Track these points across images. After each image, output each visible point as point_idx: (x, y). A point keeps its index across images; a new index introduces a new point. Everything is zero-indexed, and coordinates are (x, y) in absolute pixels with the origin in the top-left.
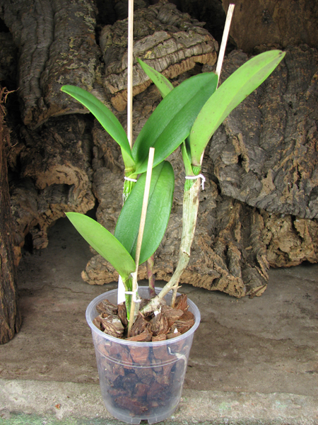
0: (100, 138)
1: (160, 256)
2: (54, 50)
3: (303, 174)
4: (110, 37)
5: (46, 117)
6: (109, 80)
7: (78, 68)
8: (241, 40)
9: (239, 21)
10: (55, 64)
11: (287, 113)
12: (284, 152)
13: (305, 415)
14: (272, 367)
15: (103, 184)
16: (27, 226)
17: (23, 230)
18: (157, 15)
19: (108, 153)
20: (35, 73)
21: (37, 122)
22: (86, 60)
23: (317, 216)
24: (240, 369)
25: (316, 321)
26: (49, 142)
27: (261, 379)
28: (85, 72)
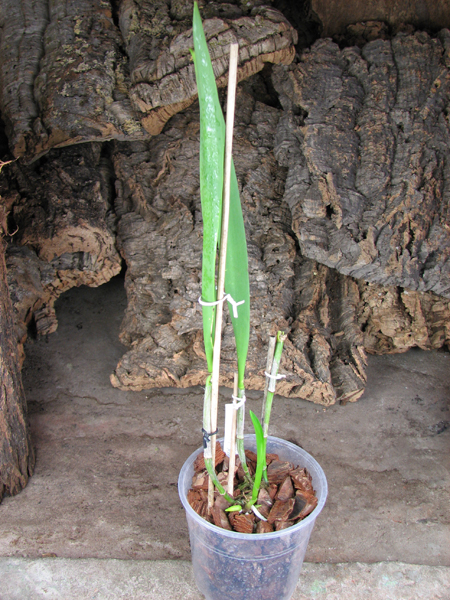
0: (124, 169)
2: (50, 40)
3: (418, 233)
4: (134, 16)
5: (46, 147)
6: (138, 92)
7: (89, 71)
8: (328, 16)
10: (55, 64)
11: (395, 139)
12: (391, 199)
13: (420, 595)
14: (374, 515)
15: (132, 238)
16: (29, 311)
17: (24, 318)
19: (137, 193)
20: (25, 77)
21: (33, 155)
22: (101, 54)
23: (433, 289)
24: (334, 521)
25: (430, 439)
26: (53, 185)
27: (361, 535)
28: (101, 75)
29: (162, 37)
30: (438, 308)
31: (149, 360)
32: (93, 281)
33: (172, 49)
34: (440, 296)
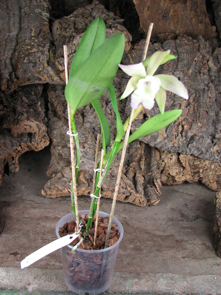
0: (53, 97)
1: (92, 180)
2: (21, 38)
3: (185, 127)
4: (59, 28)
5: (16, 86)
6: (58, 61)
7: (37, 52)
9: (146, 17)
10: (22, 49)
13: (177, 287)
14: (160, 254)
15: (55, 129)
16: (5, 160)
17: (3, 162)
18: (91, 13)
19: (58, 109)
20: (8, 54)
21: (10, 89)
22: (43, 45)
23: (194, 154)
24: (141, 256)
25: (190, 223)
26: (19, 103)
27: (153, 263)
28: (43, 54)
29: (71, 37)
30: (197, 163)
31: (59, 183)
32: (36, 148)
33: (74, 42)
34: (197, 157)
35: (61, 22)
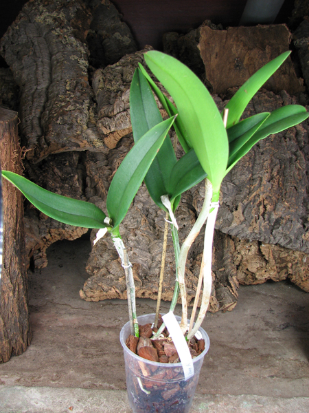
0: (92, 170)
1: (147, 277)
2: (52, 92)
3: (268, 207)
4: (102, 80)
5: (46, 153)
6: (102, 123)
7: (74, 110)
8: (216, 83)
9: (214, 67)
10: (54, 106)
11: (255, 153)
12: (252, 187)
13: (266, 412)
14: (240, 372)
16: (31, 251)
17: (28, 254)
19: (100, 184)
20: (36, 113)
21: (38, 158)
22: (81, 101)
23: (279, 243)
24: (215, 375)
25: (277, 332)
26: (50, 176)
27: (232, 383)
28: (81, 113)
29: (117, 92)
30: (283, 255)
31: (104, 281)
32: (71, 236)
33: (123, 98)
34: (284, 247)
35: (104, 71)
